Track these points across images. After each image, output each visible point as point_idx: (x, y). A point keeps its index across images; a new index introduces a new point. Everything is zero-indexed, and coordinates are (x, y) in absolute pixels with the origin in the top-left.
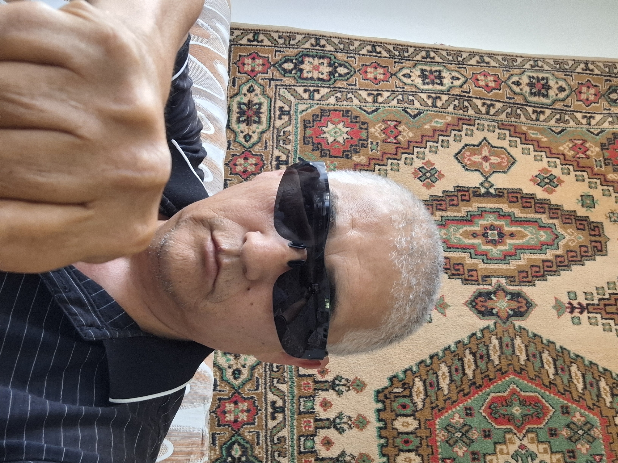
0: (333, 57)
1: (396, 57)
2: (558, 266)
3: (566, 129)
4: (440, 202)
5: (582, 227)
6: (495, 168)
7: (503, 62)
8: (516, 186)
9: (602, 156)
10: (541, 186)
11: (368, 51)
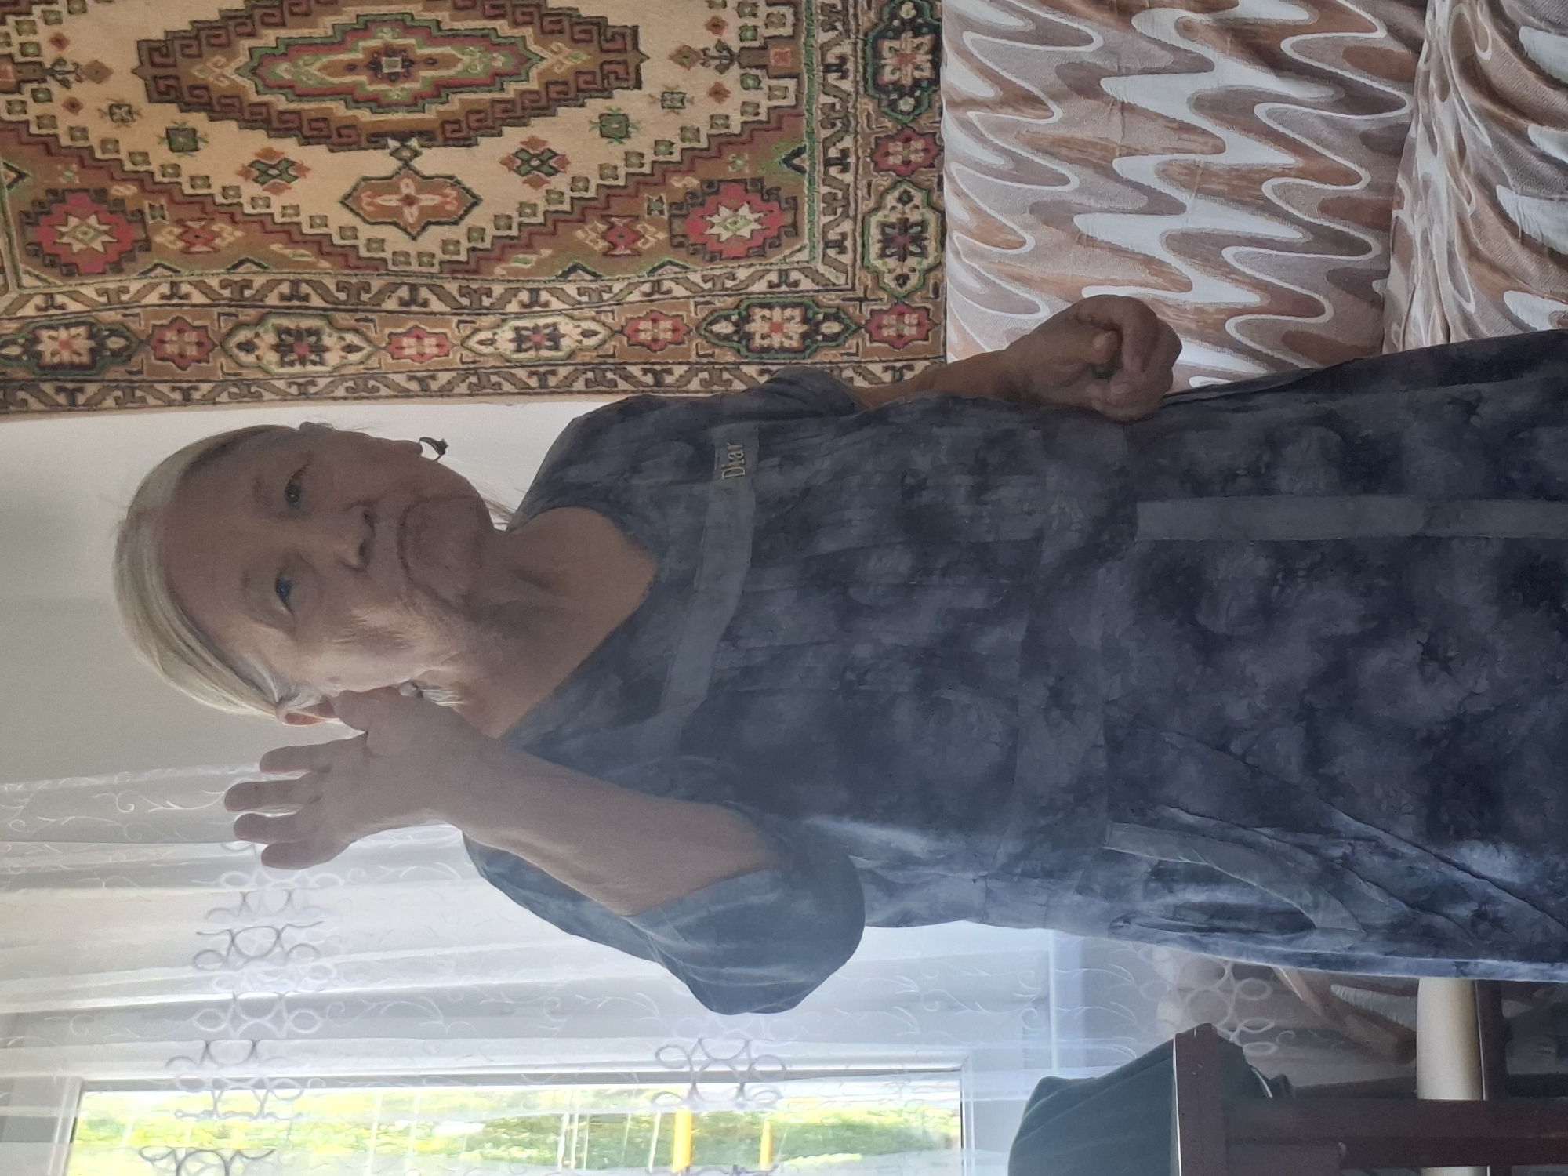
0: (743, 351)
1: (612, 367)
2: (247, 17)
3: (228, 269)
4: (505, 115)
5: (197, 92)
6: (388, 184)
7: (378, 384)
8: (341, 156)
9: (148, 227)
10: (286, 160)
11: (670, 372)
